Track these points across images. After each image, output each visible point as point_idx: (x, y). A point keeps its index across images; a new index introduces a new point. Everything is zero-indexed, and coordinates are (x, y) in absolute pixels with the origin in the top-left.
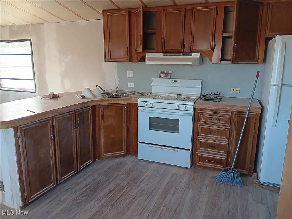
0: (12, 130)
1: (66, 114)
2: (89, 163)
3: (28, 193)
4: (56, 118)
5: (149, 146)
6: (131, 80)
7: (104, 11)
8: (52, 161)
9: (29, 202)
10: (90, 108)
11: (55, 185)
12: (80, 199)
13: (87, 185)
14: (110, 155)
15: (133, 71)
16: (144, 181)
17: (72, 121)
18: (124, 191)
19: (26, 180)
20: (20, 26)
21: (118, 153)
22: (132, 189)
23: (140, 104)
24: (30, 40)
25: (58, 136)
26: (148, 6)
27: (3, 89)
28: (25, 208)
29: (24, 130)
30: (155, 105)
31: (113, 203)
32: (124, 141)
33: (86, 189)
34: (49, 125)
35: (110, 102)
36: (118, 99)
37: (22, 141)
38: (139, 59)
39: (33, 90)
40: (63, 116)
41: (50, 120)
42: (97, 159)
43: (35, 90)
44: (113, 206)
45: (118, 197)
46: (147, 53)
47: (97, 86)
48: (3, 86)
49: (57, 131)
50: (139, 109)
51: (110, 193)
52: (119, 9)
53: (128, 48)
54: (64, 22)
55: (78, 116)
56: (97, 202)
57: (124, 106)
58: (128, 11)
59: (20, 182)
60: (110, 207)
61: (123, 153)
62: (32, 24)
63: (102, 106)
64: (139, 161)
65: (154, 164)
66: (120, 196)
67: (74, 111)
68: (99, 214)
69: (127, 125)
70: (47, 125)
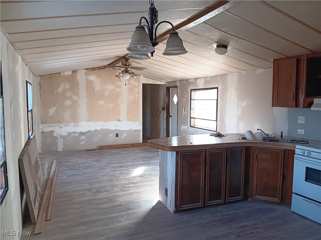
0: (175, 153)
1: (218, 150)
2: (238, 199)
3: (180, 202)
4: (209, 151)
5: (304, 200)
6: (301, 126)
7: (275, 61)
8: (202, 184)
9: (180, 209)
10: (244, 148)
11: (202, 205)
12: (216, 222)
13: (228, 215)
14: (262, 198)
15: (304, 117)
16: (283, 230)
17: (224, 156)
18: (257, 231)
19: (180, 191)
20: (212, 77)
21: (271, 199)
22: (265, 232)
23: (297, 151)
24: (217, 88)
25: (209, 166)
26: (317, 52)
27: (195, 126)
28: (177, 213)
29: (183, 155)
30: (313, 155)
31: (240, 235)
32: (278, 188)
33: (225, 218)
34: (203, 156)
35: (265, 146)
36: (274, 143)
37: (180, 163)
38: (306, 105)
39: (215, 129)
40: (215, 151)
41: (203, 151)
42: (249, 199)
43: (217, 129)
44: (239, 236)
45: (248, 233)
46: (314, 99)
47: (258, 130)
48: (195, 125)
49: (209, 161)
50: (296, 157)
51: (244, 227)
52: (289, 58)
53: (295, 94)
54: (244, 72)
55: (230, 154)
56: (228, 229)
57: (280, 152)
58: (296, 59)
59: (175, 192)
60: (236, 237)
61: (277, 200)
62: (220, 75)
63: (257, 148)
64: (291, 213)
65: (307, 221)
66: (251, 233)
67: (227, 148)
68: (224, 238)
69: (283, 172)
70: (200, 155)
